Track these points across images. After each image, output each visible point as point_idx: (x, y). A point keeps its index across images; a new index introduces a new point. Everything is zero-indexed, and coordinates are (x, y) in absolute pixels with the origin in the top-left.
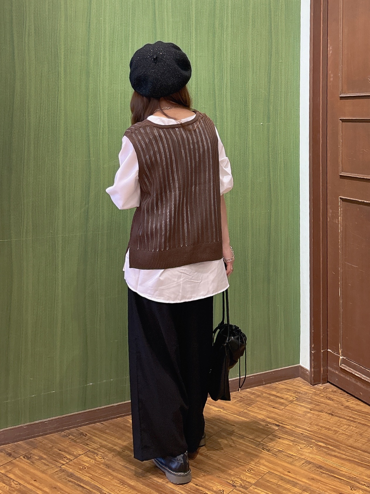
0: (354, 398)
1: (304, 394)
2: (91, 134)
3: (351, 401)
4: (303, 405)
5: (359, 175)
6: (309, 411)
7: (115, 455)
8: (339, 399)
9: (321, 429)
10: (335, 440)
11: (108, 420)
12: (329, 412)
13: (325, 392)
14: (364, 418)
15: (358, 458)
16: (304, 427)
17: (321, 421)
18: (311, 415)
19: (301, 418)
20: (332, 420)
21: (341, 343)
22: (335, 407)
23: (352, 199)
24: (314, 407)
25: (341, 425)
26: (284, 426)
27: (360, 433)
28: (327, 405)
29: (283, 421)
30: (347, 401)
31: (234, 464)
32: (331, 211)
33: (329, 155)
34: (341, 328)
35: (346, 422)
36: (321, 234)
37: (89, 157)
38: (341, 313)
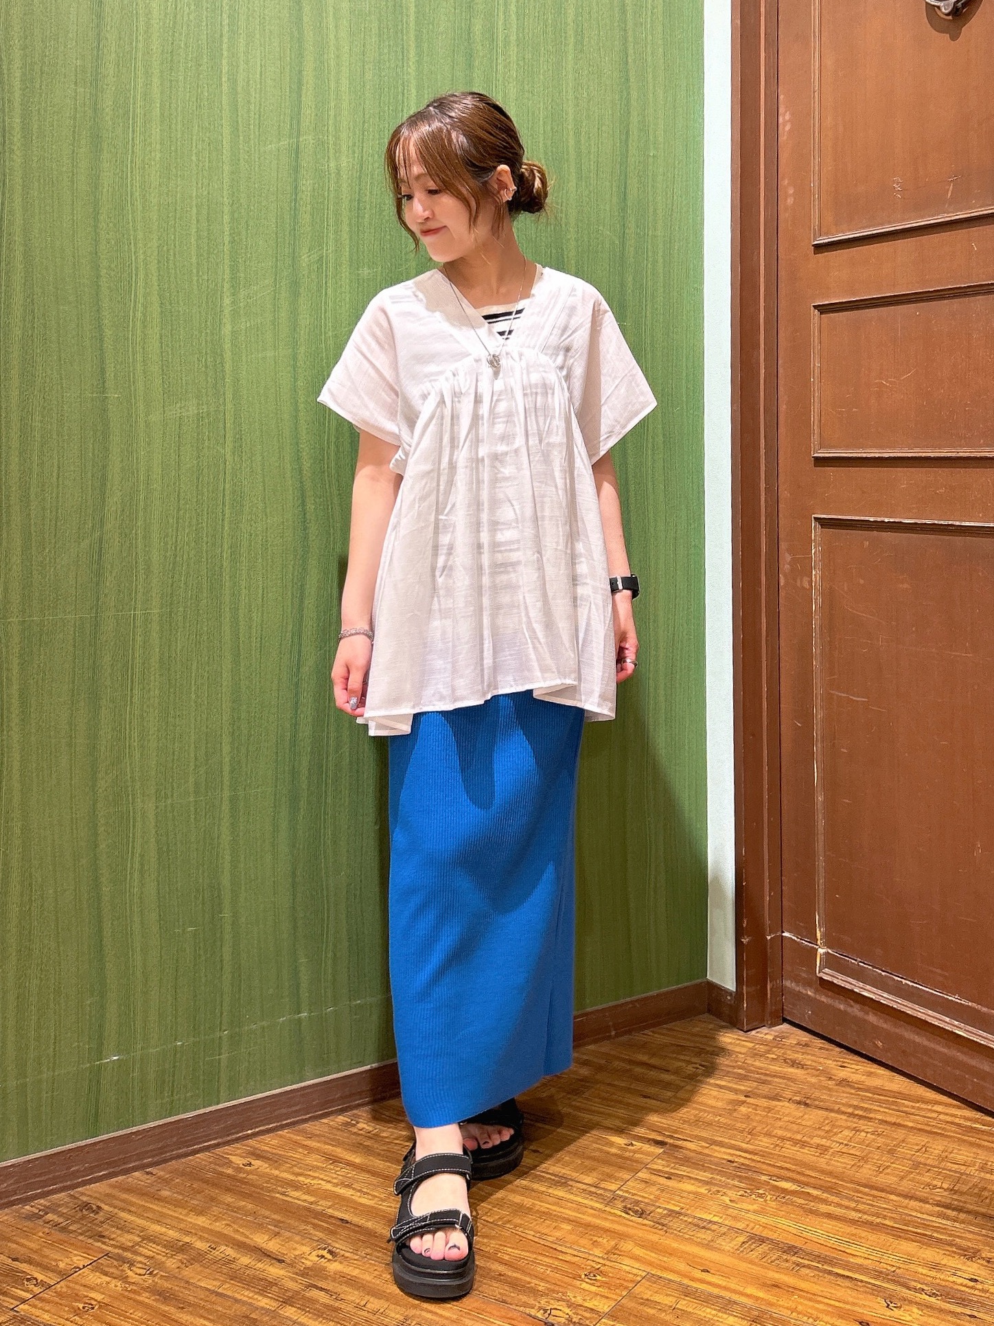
0: (859, 1058)
2: (107, 321)
3: (853, 1066)
4: (723, 1083)
5: (866, 450)
6: (743, 1098)
8: (820, 1063)
9: (782, 1144)
10: (822, 1171)
12: (798, 1098)
13: (780, 1048)
14: (892, 1107)
16: (733, 1142)
17: (781, 1123)
18: (750, 1110)
19: (722, 1120)
20: (808, 1120)
21: (821, 911)
22: (813, 1085)
23: (848, 518)
24: (756, 1088)
25: (835, 1130)
26: (679, 1143)
27: (889, 1147)
28: (789, 1079)
29: (676, 1132)
30: (840, 1066)
32: (788, 558)
33: (784, 406)
34: (822, 871)
35: (846, 1121)
36: (764, 620)
37: (104, 390)
38: (821, 830)
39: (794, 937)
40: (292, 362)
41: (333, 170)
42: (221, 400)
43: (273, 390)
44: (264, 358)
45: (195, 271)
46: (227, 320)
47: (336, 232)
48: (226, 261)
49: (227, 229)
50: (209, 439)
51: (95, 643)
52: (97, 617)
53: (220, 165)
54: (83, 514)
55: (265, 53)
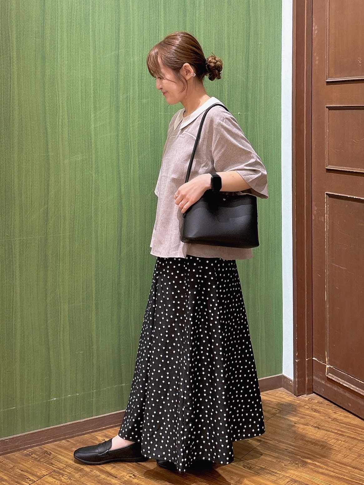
0: (342, 410)
1: (287, 406)
2: (49, 126)
3: (339, 413)
4: (286, 417)
5: (347, 168)
6: (293, 424)
7: (82, 475)
8: (326, 411)
9: (307, 444)
10: (322, 456)
11: (73, 437)
12: (316, 425)
13: (311, 404)
14: (354, 431)
15: (348, 475)
16: (288, 442)
17: (307, 434)
18: (296, 429)
19: (284, 432)
20: (319, 434)
21: (328, 351)
22: (322, 420)
23: (339, 194)
24: (299, 420)
25: (329, 439)
26: (266, 441)
27: (350, 448)
28: (313, 417)
30: (334, 413)
32: (316, 208)
33: (314, 146)
34: (328, 335)
35: (334, 436)
36: (305, 233)
37: (48, 152)
38: (328, 319)
39: (317, 360)
40: (117, 138)
41: (132, 62)
42: (91, 154)
43: (110, 149)
44: (107, 136)
45: (80, 105)
46: (92, 123)
47: (133, 86)
48: (92, 101)
49: (92, 88)
50: (86, 169)
51: (46, 246)
52: (46, 237)
53: (89, 64)
54: (41, 199)
55: (106, 19)
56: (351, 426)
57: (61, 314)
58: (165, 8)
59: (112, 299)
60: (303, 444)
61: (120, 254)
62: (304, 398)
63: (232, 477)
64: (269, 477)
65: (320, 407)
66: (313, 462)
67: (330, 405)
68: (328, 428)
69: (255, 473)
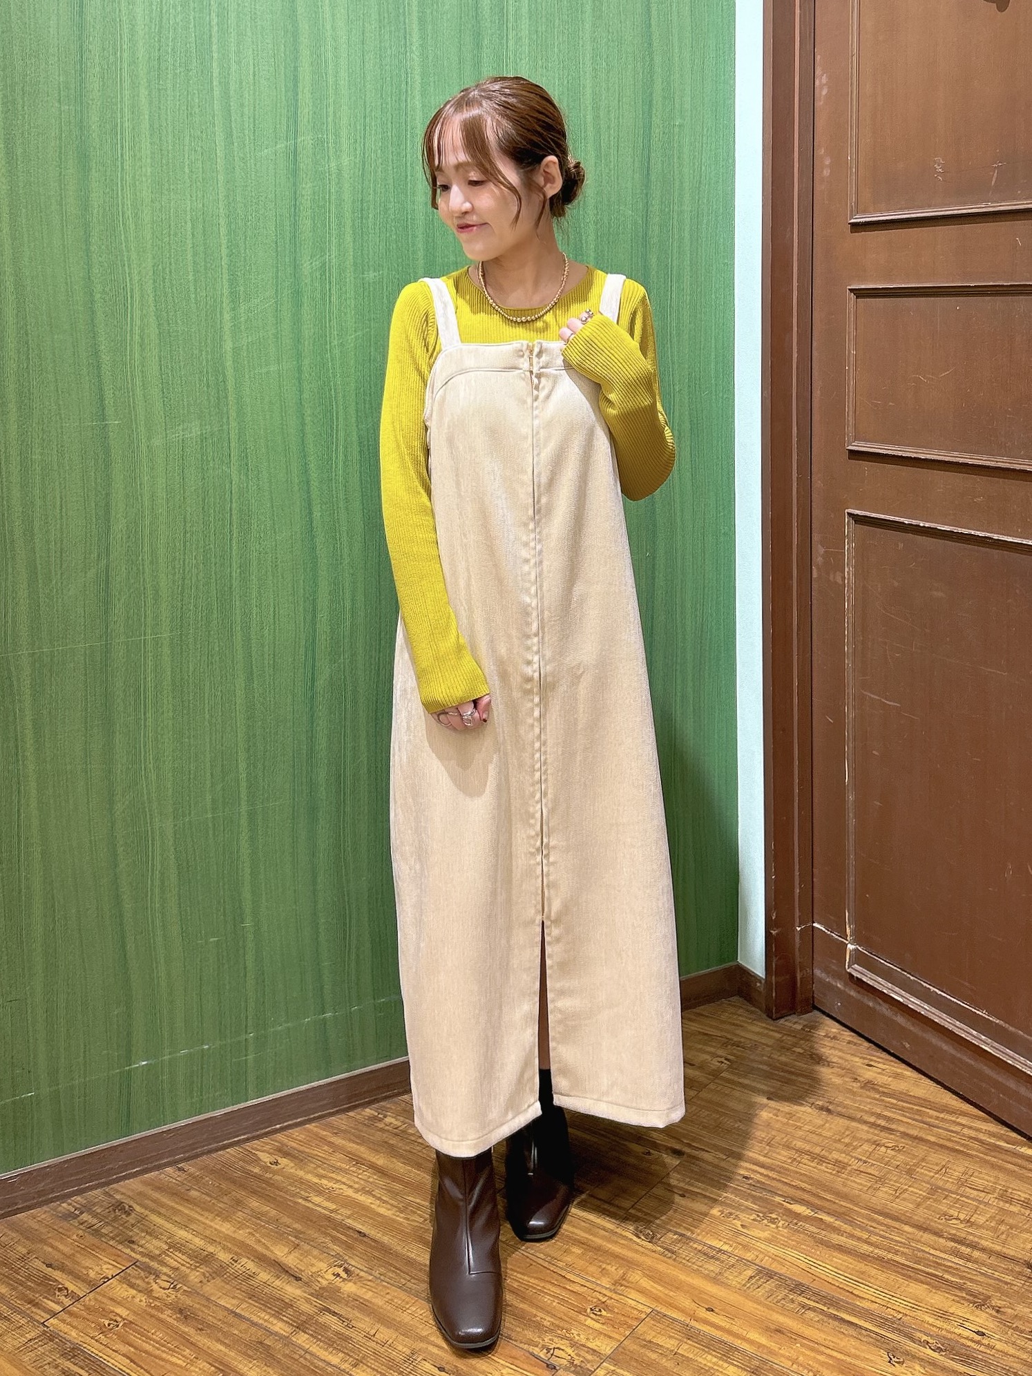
0: (886, 1056)
1: (750, 1049)
2: (104, 347)
3: (880, 1065)
5: (902, 448)
6: (764, 1101)
7: (208, 1274)
8: (847, 1060)
9: (799, 1159)
10: (838, 1194)
11: (195, 1157)
12: (820, 1103)
13: (807, 1040)
14: (917, 1117)
16: (751, 1154)
17: (800, 1133)
18: (771, 1115)
19: (742, 1126)
20: (830, 1130)
21: (851, 909)
22: (836, 1087)
23: (882, 516)
24: (779, 1089)
25: (854, 1144)
26: (697, 1153)
27: (908, 1167)
29: (694, 1140)
30: (868, 1065)
31: (553, 1289)
32: (821, 550)
33: (819, 393)
34: (852, 870)
35: (868, 1132)
36: (795, 613)
37: (103, 418)
38: (851, 829)
39: (824, 929)
40: (296, 375)
41: (333, 171)
42: (225, 420)
43: (278, 405)
45: (192, 289)
46: (227, 336)
47: (339, 235)
48: (226, 276)
49: (224, 241)
50: (214, 460)
51: (106, 670)
52: (106, 645)
53: (215, 175)
54: (88, 544)
55: (257, 51)
56: (910, 1103)
57: (153, 845)
58: (422, 21)
59: (294, 799)
60: (790, 1161)
61: (313, 685)
62: (790, 1025)
63: (604, 1266)
64: (700, 1264)
65: (832, 1048)
66: (816, 1215)
67: (855, 1044)
68: (851, 1111)
69: (666, 1252)
